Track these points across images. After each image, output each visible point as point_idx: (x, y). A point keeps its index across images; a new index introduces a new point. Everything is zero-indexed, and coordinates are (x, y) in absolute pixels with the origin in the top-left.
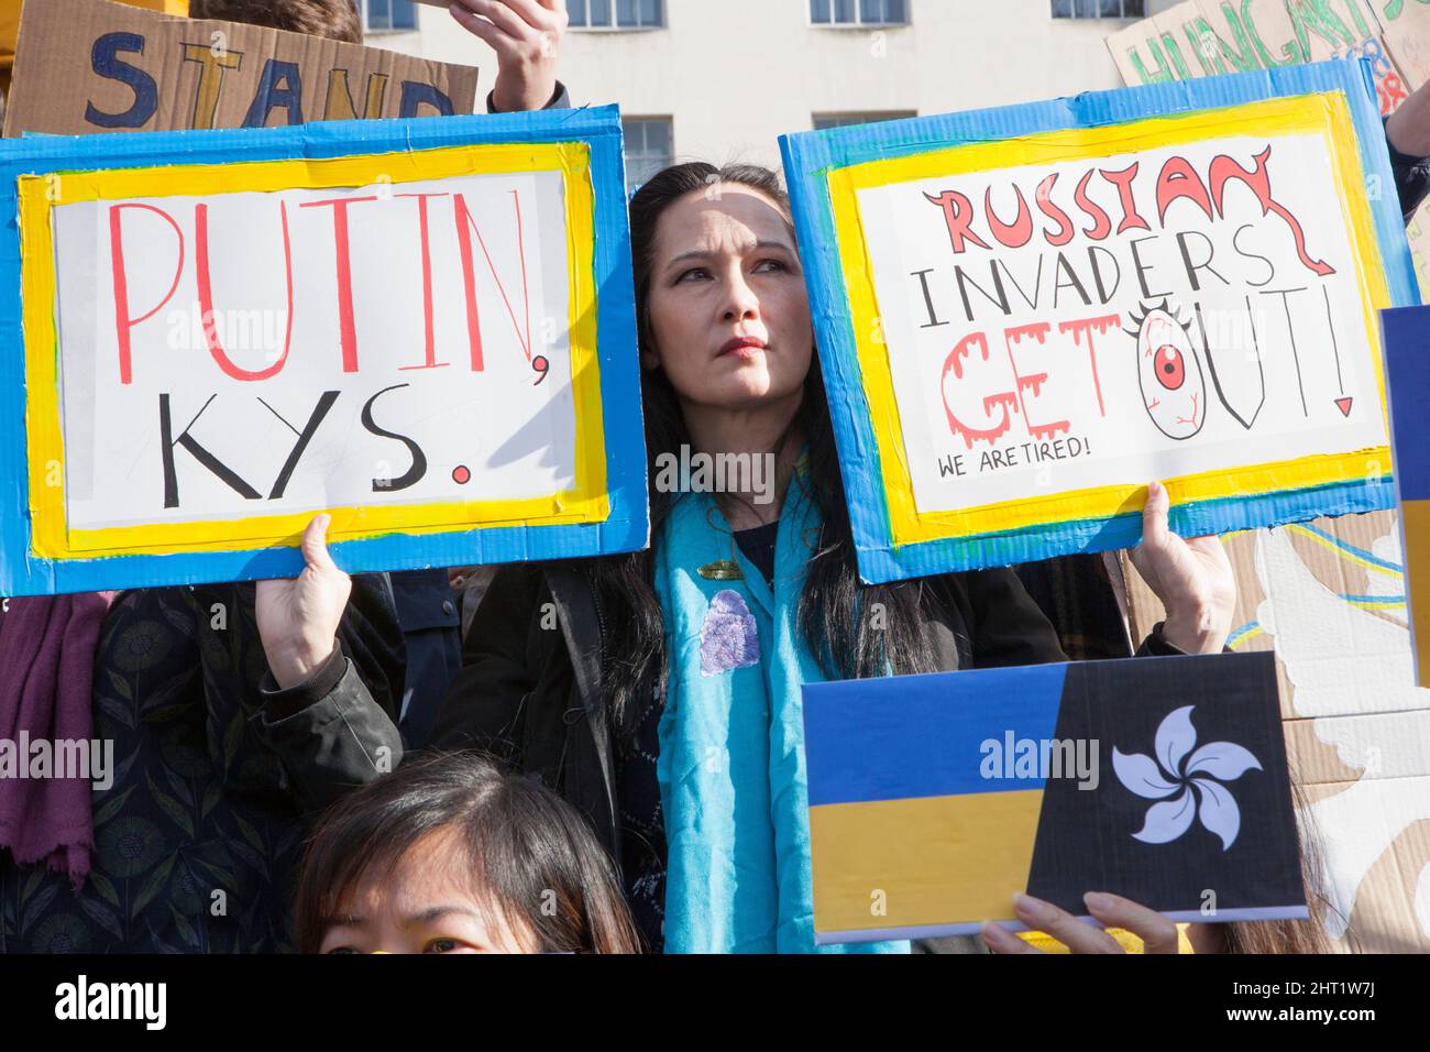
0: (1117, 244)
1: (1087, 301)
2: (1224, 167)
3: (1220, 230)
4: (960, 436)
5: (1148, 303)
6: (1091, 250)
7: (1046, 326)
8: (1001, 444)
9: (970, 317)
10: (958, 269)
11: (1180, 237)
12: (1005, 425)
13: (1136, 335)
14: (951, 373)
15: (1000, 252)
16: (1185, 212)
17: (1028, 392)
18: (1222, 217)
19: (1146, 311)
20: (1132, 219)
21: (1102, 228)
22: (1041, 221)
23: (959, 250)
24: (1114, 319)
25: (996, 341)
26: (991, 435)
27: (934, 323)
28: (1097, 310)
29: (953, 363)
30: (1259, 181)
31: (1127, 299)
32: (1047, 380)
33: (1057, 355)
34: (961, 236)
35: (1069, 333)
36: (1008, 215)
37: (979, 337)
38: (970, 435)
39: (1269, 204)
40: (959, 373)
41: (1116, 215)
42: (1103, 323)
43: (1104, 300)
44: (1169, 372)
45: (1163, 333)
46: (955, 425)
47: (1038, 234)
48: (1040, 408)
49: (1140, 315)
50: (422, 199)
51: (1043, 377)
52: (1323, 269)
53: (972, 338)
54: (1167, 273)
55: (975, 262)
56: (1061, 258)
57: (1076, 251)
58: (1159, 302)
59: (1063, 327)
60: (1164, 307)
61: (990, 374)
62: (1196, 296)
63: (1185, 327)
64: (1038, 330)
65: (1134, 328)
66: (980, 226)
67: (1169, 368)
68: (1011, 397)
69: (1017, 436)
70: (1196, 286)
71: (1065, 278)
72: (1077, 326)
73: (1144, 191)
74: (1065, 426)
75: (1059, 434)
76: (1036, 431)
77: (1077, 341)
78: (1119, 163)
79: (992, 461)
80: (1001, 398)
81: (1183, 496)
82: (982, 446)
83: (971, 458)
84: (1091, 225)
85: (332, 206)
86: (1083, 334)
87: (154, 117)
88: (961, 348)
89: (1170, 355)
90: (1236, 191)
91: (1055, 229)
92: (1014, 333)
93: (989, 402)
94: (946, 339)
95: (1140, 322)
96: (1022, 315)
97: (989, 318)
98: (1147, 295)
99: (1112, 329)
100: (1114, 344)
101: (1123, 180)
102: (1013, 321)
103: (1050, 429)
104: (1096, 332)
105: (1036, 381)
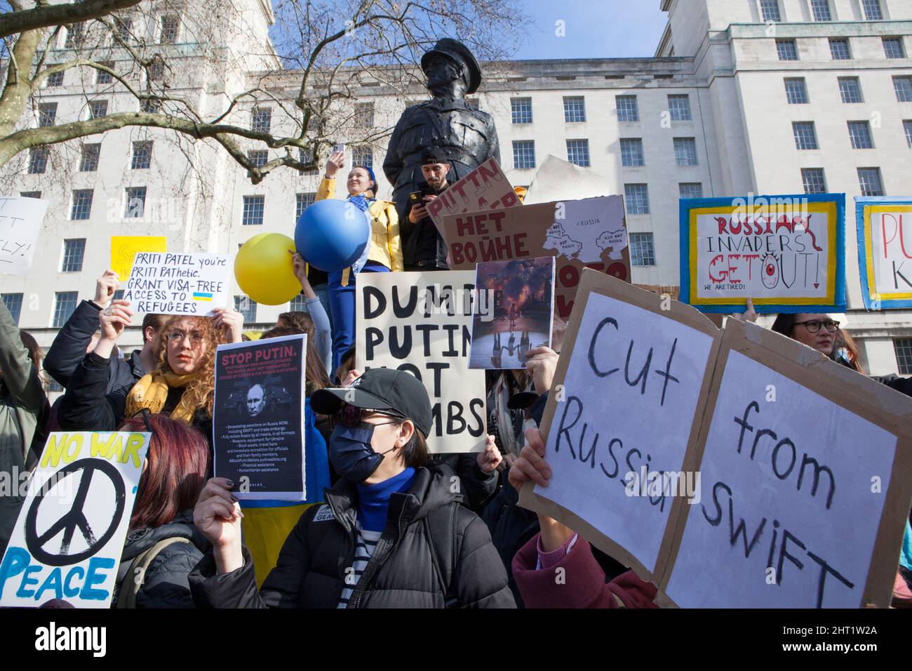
0: (763, 236)
1: (752, 250)
3: (792, 236)
4: (711, 280)
5: (768, 253)
6: (756, 237)
7: (739, 255)
8: (722, 283)
9: (720, 251)
10: (720, 239)
11: (781, 237)
12: (724, 279)
13: (763, 261)
14: (712, 264)
15: (731, 235)
16: (783, 230)
17: (731, 272)
18: (793, 232)
19: (767, 255)
20: (769, 230)
21: (760, 231)
22: (744, 228)
23: (720, 233)
24: (758, 256)
25: (726, 258)
26: (720, 281)
27: (711, 251)
28: (754, 253)
29: (714, 262)
31: (762, 251)
33: (741, 263)
34: (722, 228)
35: (745, 258)
36: (735, 226)
37: (722, 256)
38: (714, 280)
39: (807, 230)
40: (714, 264)
41: (764, 228)
42: (755, 256)
43: (756, 250)
44: (770, 271)
45: (771, 261)
46: (711, 277)
47: (742, 231)
48: (733, 276)
49: (765, 255)
51: (736, 268)
52: (819, 249)
53: (720, 256)
54: (775, 246)
55: (724, 236)
56: (747, 238)
57: (751, 237)
58: (771, 253)
59: (744, 256)
60: (772, 254)
61: (722, 265)
62: (781, 252)
63: (777, 260)
64: (737, 256)
65: (763, 258)
66: (727, 228)
67: (770, 270)
68: (727, 272)
69: (727, 282)
70: (782, 250)
71: (747, 244)
72: (748, 256)
74: (739, 281)
75: (737, 283)
76: (732, 281)
77: (747, 260)
79: (719, 287)
80: (724, 272)
82: (717, 283)
83: (713, 286)
84: (757, 230)
86: (749, 259)
88: (716, 258)
89: (771, 267)
91: (747, 230)
92: (731, 256)
93: (721, 272)
94: (712, 256)
95: (765, 257)
96: (734, 252)
97: (725, 252)
98: (768, 250)
99: (757, 258)
100: (757, 263)
102: (732, 253)
103: (735, 281)
104: (752, 259)
105: (734, 269)
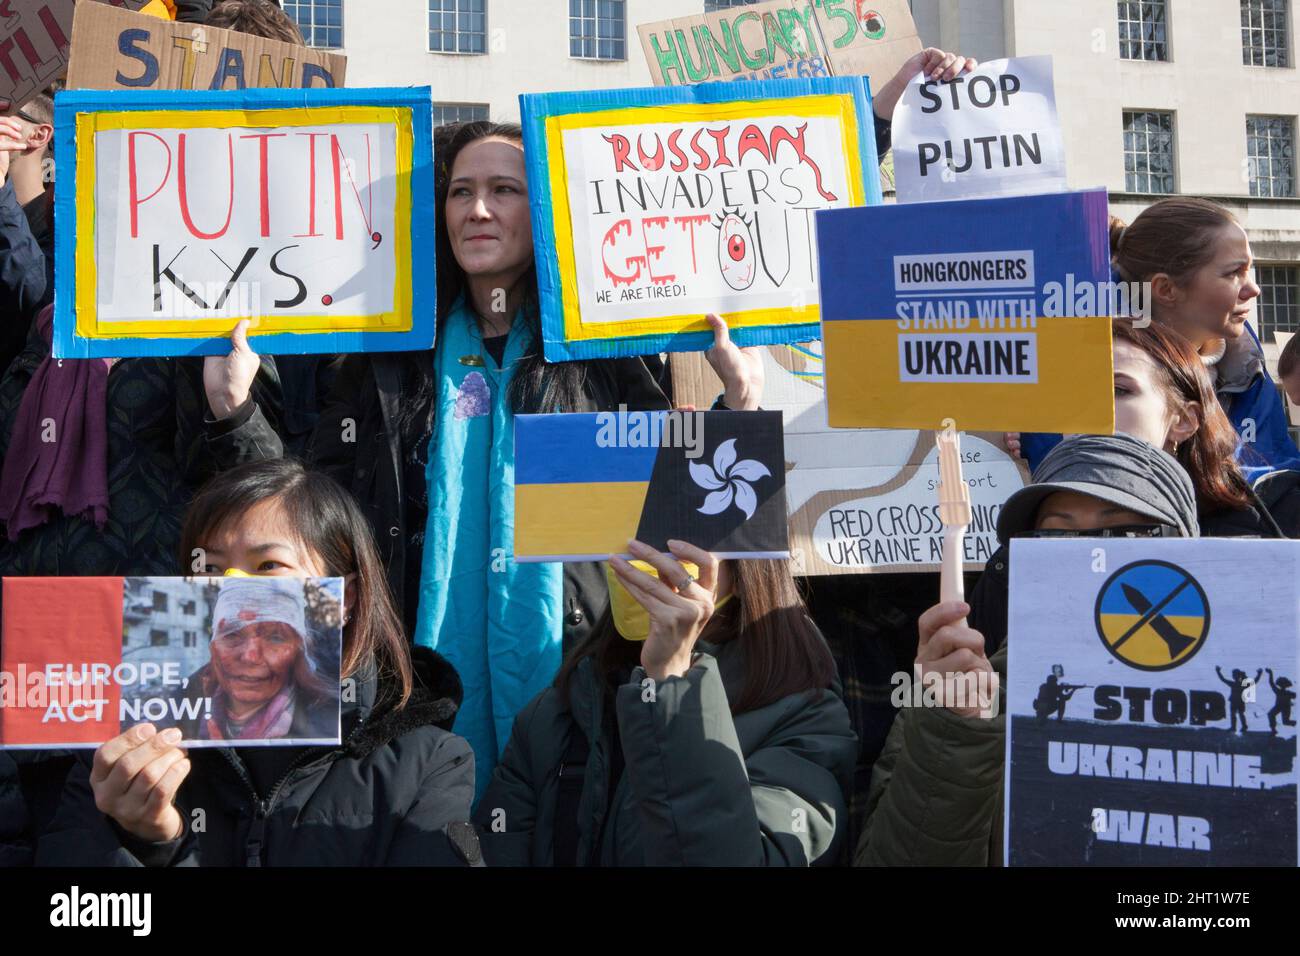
0: (713, 173)
1: (692, 205)
2: (779, 133)
3: (773, 170)
4: (610, 280)
5: (727, 210)
6: (697, 176)
7: (666, 219)
8: (634, 286)
9: (623, 210)
10: (618, 183)
11: (750, 172)
12: (638, 275)
13: (719, 228)
14: (609, 242)
15: (644, 173)
16: (754, 157)
17: (653, 256)
18: (775, 162)
19: (726, 214)
20: (723, 159)
21: (705, 163)
22: (669, 156)
23: (620, 169)
24: (707, 217)
25: (637, 225)
26: (629, 281)
27: (601, 212)
28: (698, 211)
29: (610, 236)
30: (799, 143)
31: (715, 206)
32: (665, 250)
33: (673, 237)
34: (621, 161)
35: (680, 224)
36: (650, 150)
37: (627, 222)
38: (616, 279)
39: (803, 157)
40: (613, 243)
41: (714, 156)
42: (700, 219)
43: (702, 206)
44: (736, 250)
45: (735, 228)
46: (608, 272)
47: (667, 164)
48: (659, 267)
49: (722, 216)
50: (312, 137)
51: (662, 248)
52: (832, 197)
53: (623, 222)
54: (740, 193)
55: (628, 177)
56: (679, 179)
57: (688, 176)
58: (734, 209)
59: (677, 220)
60: (737, 213)
61: (631, 244)
62: (756, 208)
63: (748, 225)
64: (662, 221)
65: (719, 223)
66: (633, 156)
67: (736, 248)
68: (642, 259)
69: (644, 281)
70: (756, 202)
71: (680, 191)
72: (685, 220)
73: (732, 143)
74: (672, 278)
75: (668, 282)
76: (656, 280)
77: (684, 229)
78: (719, 126)
79: (629, 295)
80: (637, 259)
81: (737, 322)
82: (623, 286)
83: (616, 293)
84: (698, 160)
85: (259, 139)
86: (688, 225)
87: (157, 81)
88: (616, 228)
89: (738, 241)
90: (785, 147)
91: (677, 162)
92: (647, 221)
93: (629, 261)
94: (608, 222)
95: (722, 220)
96: (653, 211)
97: (633, 211)
98: (727, 204)
99: (705, 223)
100: (706, 233)
101: (720, 136)
102: (648, 214)
103: (664, 279)
104: (695, 224)
105: (657, 250)
